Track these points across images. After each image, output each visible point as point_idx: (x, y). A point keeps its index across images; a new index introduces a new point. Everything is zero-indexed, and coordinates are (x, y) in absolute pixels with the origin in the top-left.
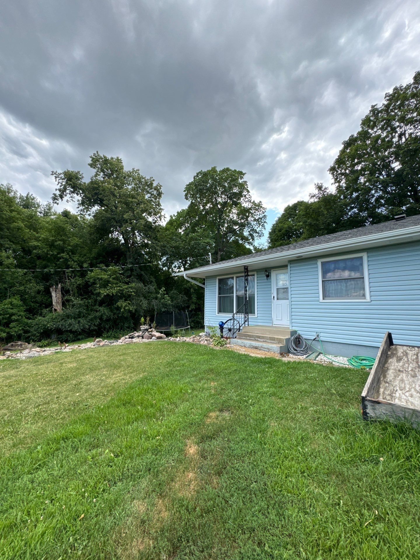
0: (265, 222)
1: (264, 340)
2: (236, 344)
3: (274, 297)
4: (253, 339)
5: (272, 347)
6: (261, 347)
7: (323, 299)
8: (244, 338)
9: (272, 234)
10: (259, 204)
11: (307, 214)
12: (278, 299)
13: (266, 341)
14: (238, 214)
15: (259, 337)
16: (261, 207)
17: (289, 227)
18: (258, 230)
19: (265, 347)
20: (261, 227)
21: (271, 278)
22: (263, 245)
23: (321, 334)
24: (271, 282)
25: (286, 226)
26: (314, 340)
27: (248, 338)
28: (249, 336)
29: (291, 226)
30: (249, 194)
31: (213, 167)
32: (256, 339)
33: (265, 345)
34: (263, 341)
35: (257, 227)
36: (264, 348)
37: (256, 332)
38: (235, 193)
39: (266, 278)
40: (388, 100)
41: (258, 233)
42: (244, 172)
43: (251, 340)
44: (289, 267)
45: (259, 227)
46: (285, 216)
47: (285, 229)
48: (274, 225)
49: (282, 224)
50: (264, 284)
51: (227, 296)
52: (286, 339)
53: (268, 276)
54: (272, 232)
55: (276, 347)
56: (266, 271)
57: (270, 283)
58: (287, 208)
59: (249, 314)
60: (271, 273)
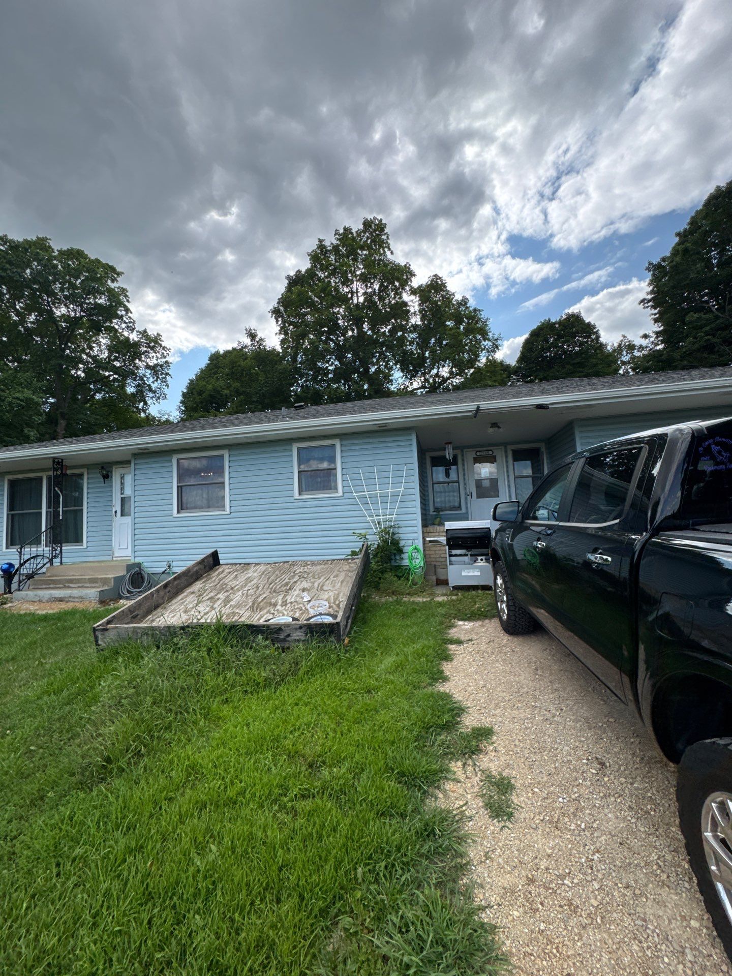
0: (167, 374)
1: (80, 585)
2: (24, 600)
3: (116, 512)
4: (61, 586)
5: (87, 594)
6: (70, 597)
7: (178, 512)
8: (44, 586)
9: (188, 397)
10: (156, 338)
11: (233, 373)
12: (122, 515)
13: (82, 587)
14: (110, 349)
15: (71, 581)
16: (161, 345)
17: (215, 390)
18: (154, 386)
19: (76, 596)
20: (159, 381)
21: (111, 480)
22: (169, 415)
23: (174, 564)
24: (111, 486)
25: (210, 387)
26: (163, 573)
27: (52, 586)
28: (54, 582)
29: (219, 388)
30: (130, 314)
31: (40, 236)
32: (67, 585)
33: (75, 593)
34: (79, 587)
35: (152, 380)
36: (74, 598)
37: (71, 574)
38: (100, 305)
39: (102, 480)
40: (338, 239)
41: (155, 392)
42: (118, 270)
43: (59, 588)
44: (133, 464)
45: (157, 381)
46: (211, 370)
47: (207, 393)
48: (192, 381)
49: (204, 383)
50: (98, 490)
51: (30, 514)
52: (115, 578)
53: (107, 477)
54: (187, 393)
55: (92, 593)
56: (103, 468)
57: (109, 489)
58: (214, 354)
59: (63, 545)
60: (111, 472)
